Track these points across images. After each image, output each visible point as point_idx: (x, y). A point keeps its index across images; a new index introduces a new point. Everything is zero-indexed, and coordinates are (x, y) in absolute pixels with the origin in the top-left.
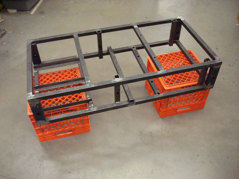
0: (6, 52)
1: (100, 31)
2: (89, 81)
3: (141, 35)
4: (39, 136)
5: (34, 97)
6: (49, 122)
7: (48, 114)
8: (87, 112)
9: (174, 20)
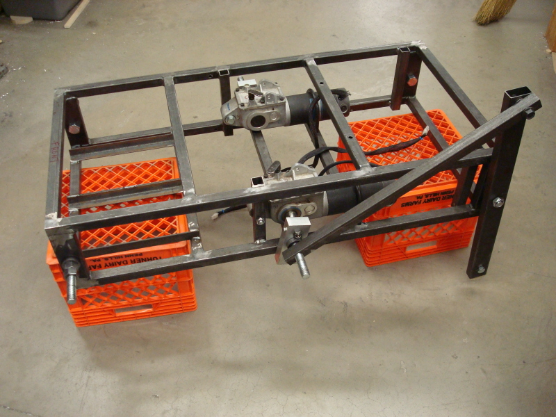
0: (6, 115)
1: (226, 72)
2: (192, 190)
3: (322, 83)
4: (75, 314)
5: (60, 223)
6: (97, 283)
7: (94, 264)
8: (186, 261)
9: (403, 49)
